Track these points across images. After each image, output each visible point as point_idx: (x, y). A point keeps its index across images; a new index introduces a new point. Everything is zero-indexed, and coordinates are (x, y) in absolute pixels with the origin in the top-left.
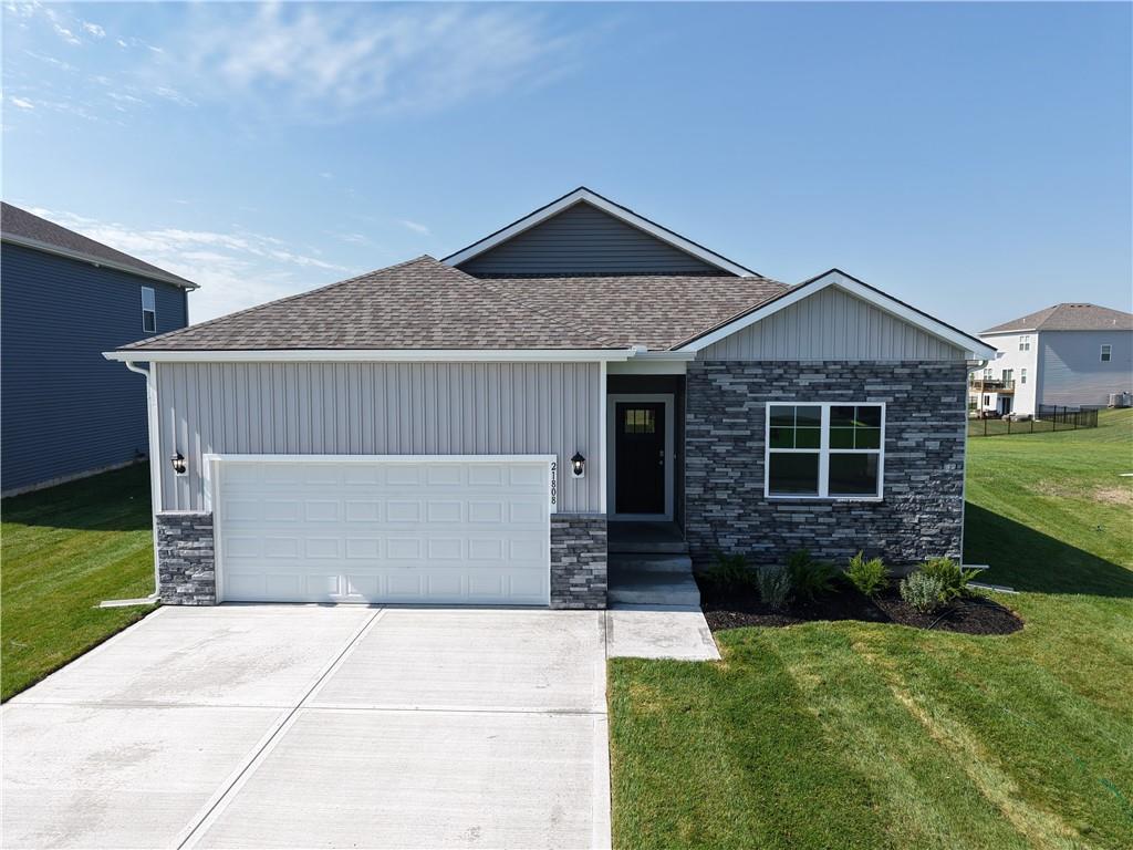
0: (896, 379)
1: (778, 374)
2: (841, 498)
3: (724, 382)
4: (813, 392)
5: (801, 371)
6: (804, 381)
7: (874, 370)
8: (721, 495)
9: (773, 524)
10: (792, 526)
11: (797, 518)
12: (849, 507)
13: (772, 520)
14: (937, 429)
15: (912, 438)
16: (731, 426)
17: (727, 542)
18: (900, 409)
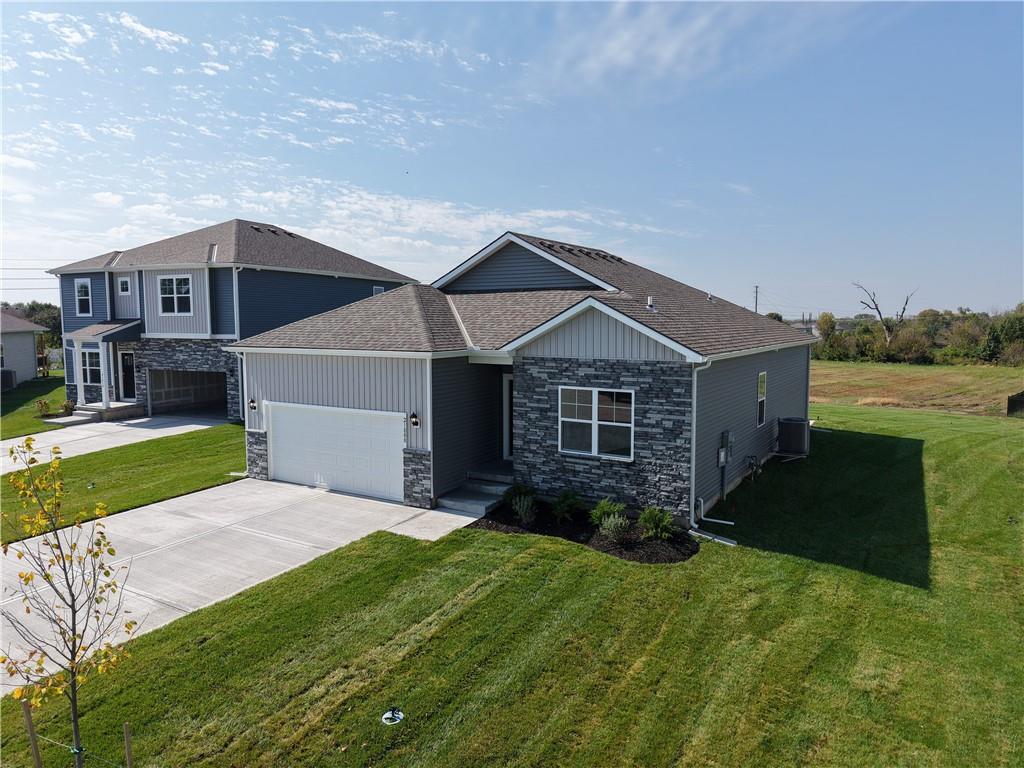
0: (641, 374)
1: (565, 368)
2: (605, 457)
3: (534, 371)
4: (587, 380)
5: (580, 366)
6: (582, 372)
7: (627, 367)
8: (533, 447)
9: (564, 470)
10: (575, 473)
11: (579, 468)
12: (611, 464)
13: (563, 468)
14: (671, 413)
15: (653, 418)
16: (539, 401)
17: (537, 479)
18: (645, 395)
